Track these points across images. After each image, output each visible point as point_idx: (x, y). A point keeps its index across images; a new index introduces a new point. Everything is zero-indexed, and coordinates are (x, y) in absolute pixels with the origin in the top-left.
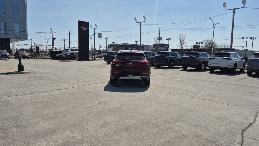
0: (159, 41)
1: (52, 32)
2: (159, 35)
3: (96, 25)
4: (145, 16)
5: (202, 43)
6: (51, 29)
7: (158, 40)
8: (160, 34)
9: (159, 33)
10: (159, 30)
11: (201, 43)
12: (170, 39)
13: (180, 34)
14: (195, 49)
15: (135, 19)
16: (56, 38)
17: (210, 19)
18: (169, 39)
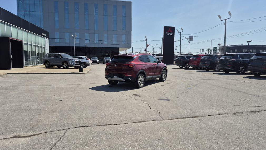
1: (146, 40)
3: (181, 28)
4: (230, 12)
6: (146, 37)
15: (219, 16)
16: (149, 45)
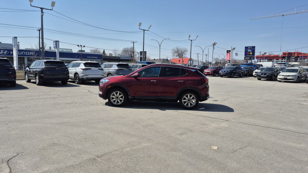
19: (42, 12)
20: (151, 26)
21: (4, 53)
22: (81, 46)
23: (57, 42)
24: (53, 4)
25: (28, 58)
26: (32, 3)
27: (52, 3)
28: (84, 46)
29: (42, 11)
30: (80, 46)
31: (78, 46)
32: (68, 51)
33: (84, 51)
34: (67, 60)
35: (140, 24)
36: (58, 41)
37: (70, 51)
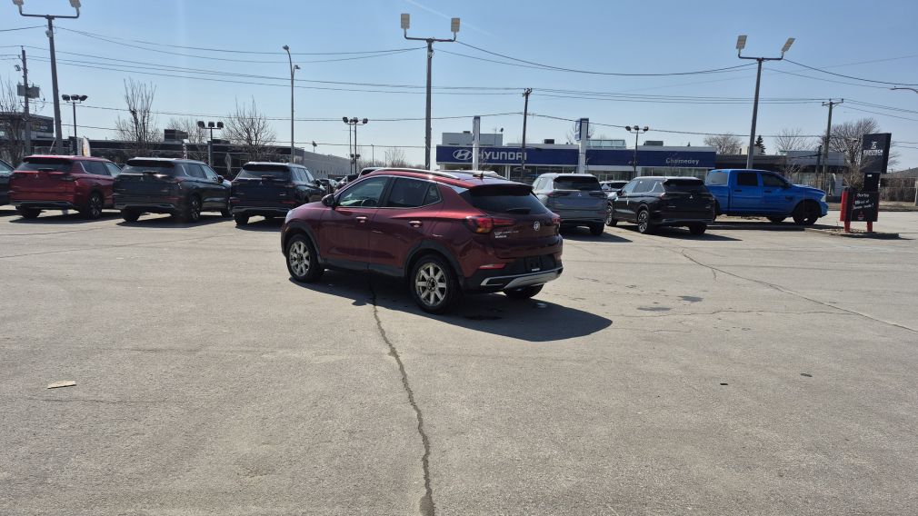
0: (27, 102)
2: (25, 77)
5: (220, 125)
7: (23, 98)
8: (25, 71)
9: (21, 66)
10: (21, 53)
11: (216, 127)
12: (84, 98)
13: (128, 82)
14: (170, 143)
17: (286, 48)
18: (75, 98)
19: (430, 50)
20: (790, 42)
21: (463, 157)
22: (637, 128)
23: (583, 122)
24: (455, 25)
25: (512, 167)
26: (407, 30)
27: (452, 23)
28: (646, 130)
29: (430, 47)
30: (633, 130)
31: (628, 128)
32: (615, 146)
33: (660, 143)
34: (605, 172)
35: (742, 41)
36: (587, 120)
37: (620, 144)
